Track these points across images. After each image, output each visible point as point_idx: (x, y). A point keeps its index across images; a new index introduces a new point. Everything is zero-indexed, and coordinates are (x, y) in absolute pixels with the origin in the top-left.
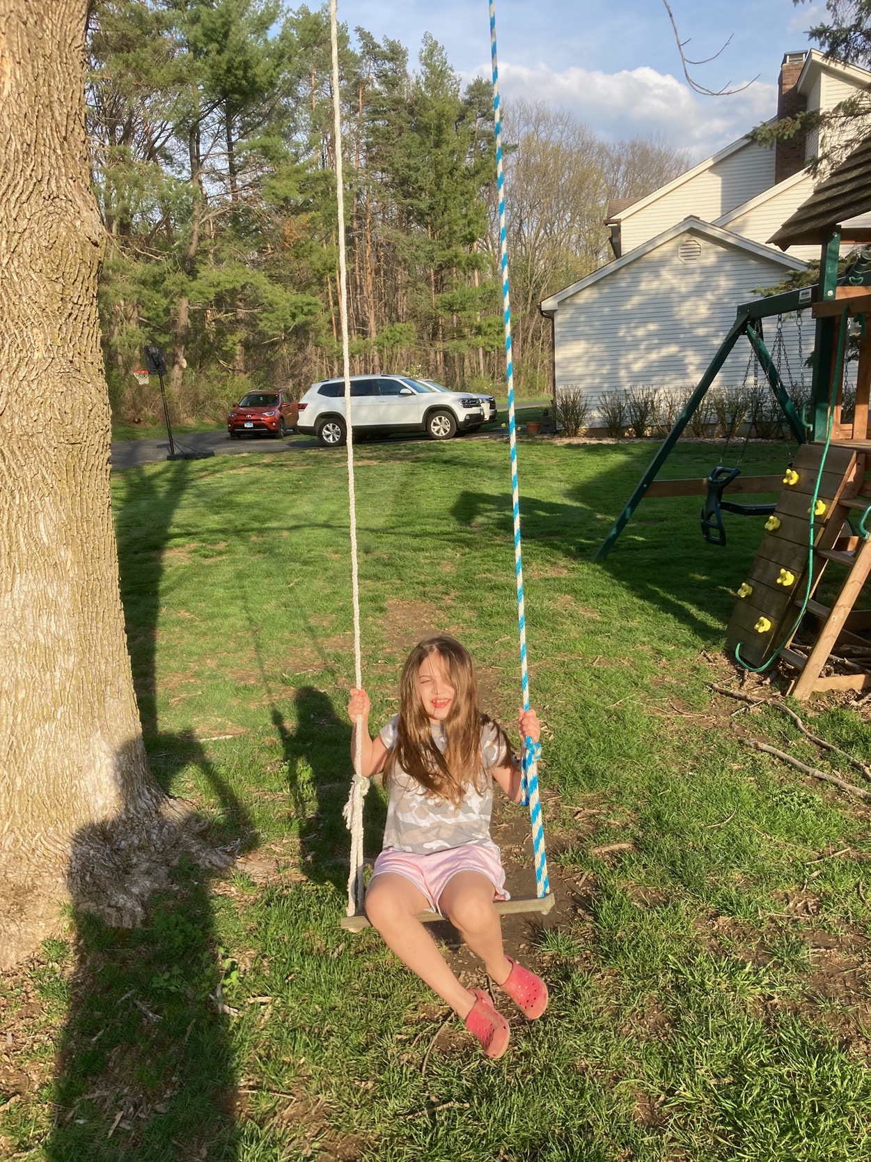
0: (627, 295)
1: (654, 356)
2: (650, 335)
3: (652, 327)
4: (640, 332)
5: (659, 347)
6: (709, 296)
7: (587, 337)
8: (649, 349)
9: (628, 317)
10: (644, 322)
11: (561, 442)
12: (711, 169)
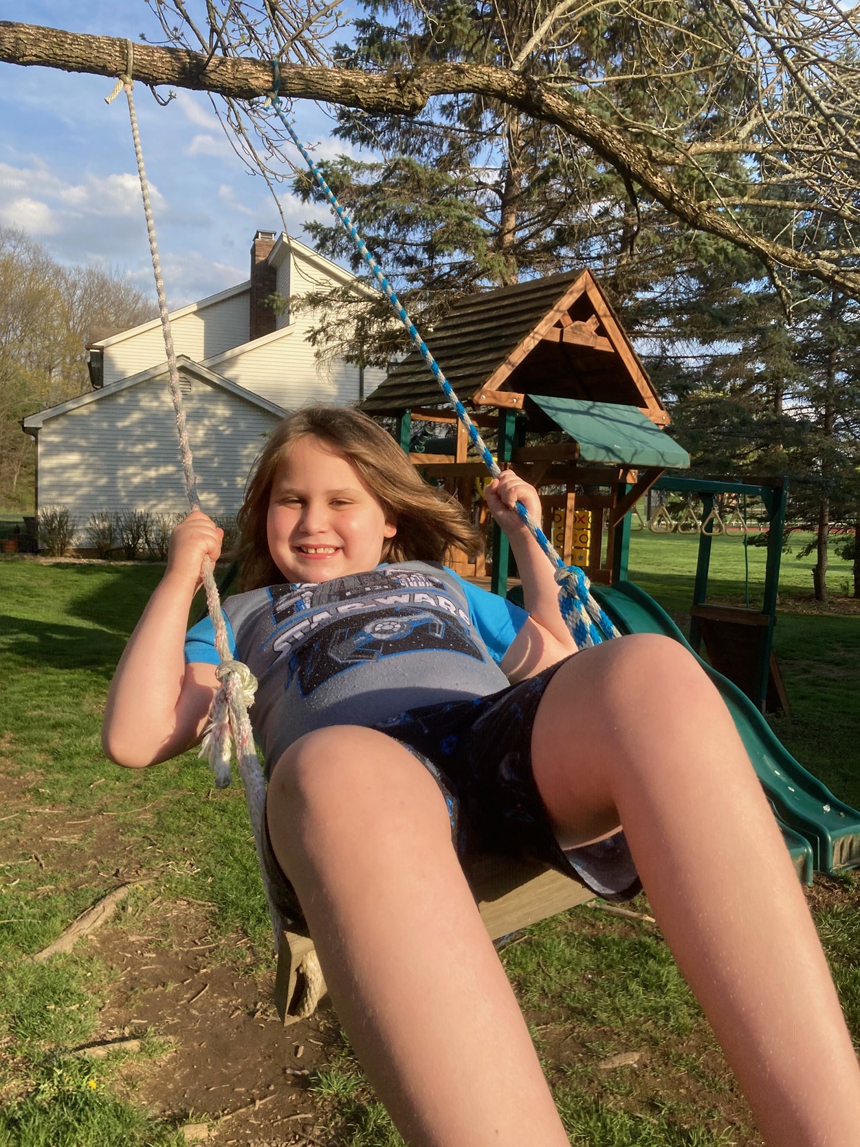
0: (125, 412)
1: (152, 473)
2: (148, 453)
3: (152, 445)
4: (139, 448)
5: (157, 465)
6: (206, 422)
7: (81, 450)
8: (147, 467)
9: (126, 433)
10: (142, 440)
11: (45, 561)
12: (194, 313)
